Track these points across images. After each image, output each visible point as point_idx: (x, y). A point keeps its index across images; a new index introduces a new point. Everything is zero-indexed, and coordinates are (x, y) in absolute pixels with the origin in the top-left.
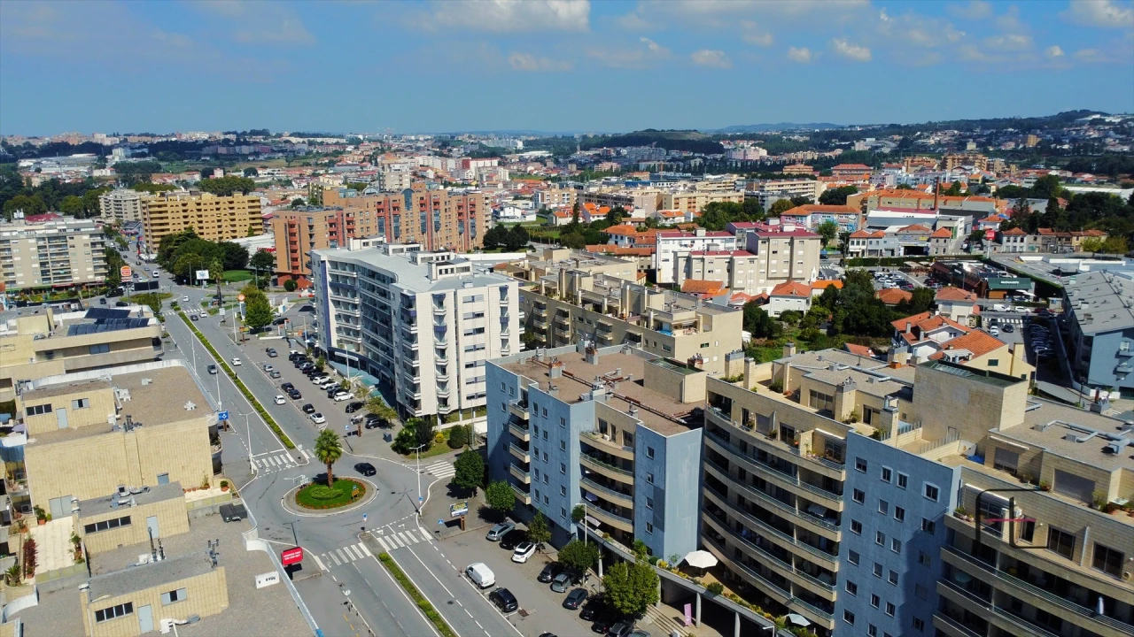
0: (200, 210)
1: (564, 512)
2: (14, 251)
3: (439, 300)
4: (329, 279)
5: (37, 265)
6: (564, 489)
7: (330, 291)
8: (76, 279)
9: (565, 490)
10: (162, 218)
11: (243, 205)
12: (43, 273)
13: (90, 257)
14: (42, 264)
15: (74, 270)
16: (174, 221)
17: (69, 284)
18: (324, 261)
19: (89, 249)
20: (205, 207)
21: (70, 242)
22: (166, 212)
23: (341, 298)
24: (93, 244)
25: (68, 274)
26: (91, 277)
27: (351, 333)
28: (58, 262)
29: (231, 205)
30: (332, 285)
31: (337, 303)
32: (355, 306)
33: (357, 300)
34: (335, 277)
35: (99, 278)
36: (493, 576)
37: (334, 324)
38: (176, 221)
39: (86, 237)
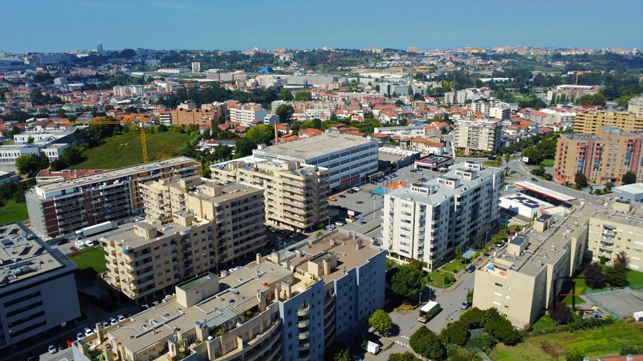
0: (603, 121)
2: (460, 131)
5: (467, 138)
8: (480, 148)
10: (581, 123)
11: (631, 122)
12: (468, 142)
13: (487, 139)
14: (469, 138)
15: (480, 144)
16: (587, 125)
17: (477, 149)
19: (488, 135)
20: (607, 120)
21: (481, 131)
22: (584, 119)
24: (490, 134)
25: (477, 145)
26: (485, 149)
28: (475, 139)
29: (624, 122)
35: (489, 150)
38: (588, 125)
39: (488, 130)
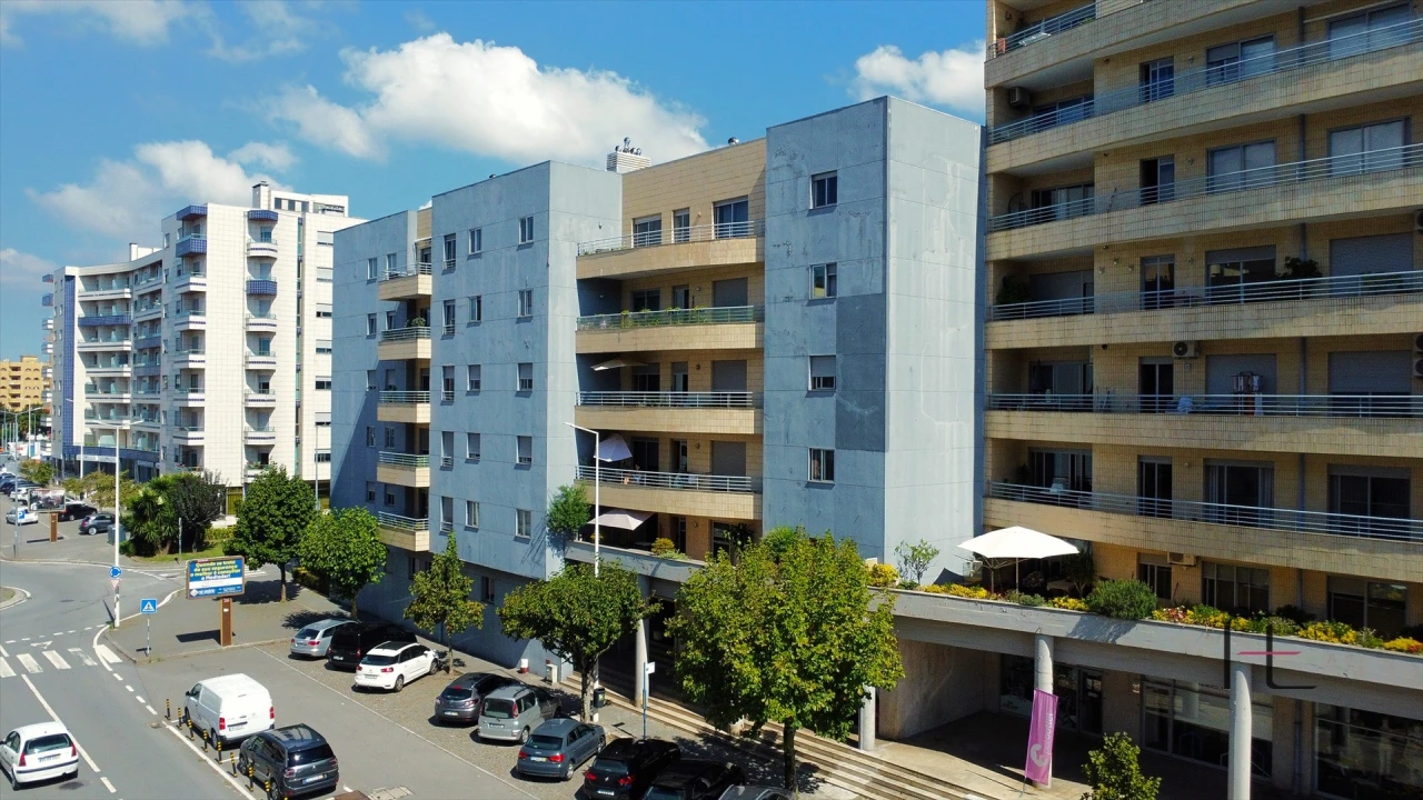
1: (524, 516)
3: (262, 223)
4: (79, 312)
6: (524, 442)
7: (78, 336)
9: (528, 450)
18: (73, 277)
23: (100, 346)
27: (112, 413)
30: (84, 324)
31: (91, 358)
32: (123, 357)
33: (128, 345)
34: (91, 305)
36: (268, 703)
37: (81, 403)
